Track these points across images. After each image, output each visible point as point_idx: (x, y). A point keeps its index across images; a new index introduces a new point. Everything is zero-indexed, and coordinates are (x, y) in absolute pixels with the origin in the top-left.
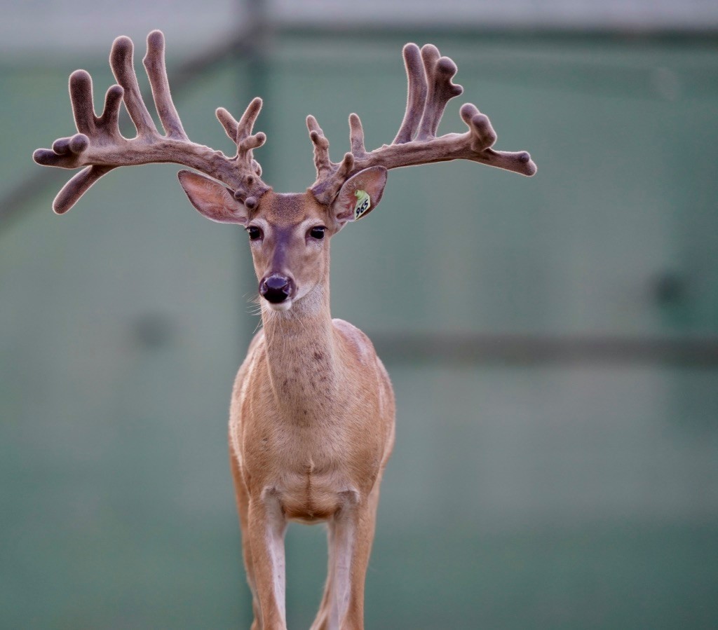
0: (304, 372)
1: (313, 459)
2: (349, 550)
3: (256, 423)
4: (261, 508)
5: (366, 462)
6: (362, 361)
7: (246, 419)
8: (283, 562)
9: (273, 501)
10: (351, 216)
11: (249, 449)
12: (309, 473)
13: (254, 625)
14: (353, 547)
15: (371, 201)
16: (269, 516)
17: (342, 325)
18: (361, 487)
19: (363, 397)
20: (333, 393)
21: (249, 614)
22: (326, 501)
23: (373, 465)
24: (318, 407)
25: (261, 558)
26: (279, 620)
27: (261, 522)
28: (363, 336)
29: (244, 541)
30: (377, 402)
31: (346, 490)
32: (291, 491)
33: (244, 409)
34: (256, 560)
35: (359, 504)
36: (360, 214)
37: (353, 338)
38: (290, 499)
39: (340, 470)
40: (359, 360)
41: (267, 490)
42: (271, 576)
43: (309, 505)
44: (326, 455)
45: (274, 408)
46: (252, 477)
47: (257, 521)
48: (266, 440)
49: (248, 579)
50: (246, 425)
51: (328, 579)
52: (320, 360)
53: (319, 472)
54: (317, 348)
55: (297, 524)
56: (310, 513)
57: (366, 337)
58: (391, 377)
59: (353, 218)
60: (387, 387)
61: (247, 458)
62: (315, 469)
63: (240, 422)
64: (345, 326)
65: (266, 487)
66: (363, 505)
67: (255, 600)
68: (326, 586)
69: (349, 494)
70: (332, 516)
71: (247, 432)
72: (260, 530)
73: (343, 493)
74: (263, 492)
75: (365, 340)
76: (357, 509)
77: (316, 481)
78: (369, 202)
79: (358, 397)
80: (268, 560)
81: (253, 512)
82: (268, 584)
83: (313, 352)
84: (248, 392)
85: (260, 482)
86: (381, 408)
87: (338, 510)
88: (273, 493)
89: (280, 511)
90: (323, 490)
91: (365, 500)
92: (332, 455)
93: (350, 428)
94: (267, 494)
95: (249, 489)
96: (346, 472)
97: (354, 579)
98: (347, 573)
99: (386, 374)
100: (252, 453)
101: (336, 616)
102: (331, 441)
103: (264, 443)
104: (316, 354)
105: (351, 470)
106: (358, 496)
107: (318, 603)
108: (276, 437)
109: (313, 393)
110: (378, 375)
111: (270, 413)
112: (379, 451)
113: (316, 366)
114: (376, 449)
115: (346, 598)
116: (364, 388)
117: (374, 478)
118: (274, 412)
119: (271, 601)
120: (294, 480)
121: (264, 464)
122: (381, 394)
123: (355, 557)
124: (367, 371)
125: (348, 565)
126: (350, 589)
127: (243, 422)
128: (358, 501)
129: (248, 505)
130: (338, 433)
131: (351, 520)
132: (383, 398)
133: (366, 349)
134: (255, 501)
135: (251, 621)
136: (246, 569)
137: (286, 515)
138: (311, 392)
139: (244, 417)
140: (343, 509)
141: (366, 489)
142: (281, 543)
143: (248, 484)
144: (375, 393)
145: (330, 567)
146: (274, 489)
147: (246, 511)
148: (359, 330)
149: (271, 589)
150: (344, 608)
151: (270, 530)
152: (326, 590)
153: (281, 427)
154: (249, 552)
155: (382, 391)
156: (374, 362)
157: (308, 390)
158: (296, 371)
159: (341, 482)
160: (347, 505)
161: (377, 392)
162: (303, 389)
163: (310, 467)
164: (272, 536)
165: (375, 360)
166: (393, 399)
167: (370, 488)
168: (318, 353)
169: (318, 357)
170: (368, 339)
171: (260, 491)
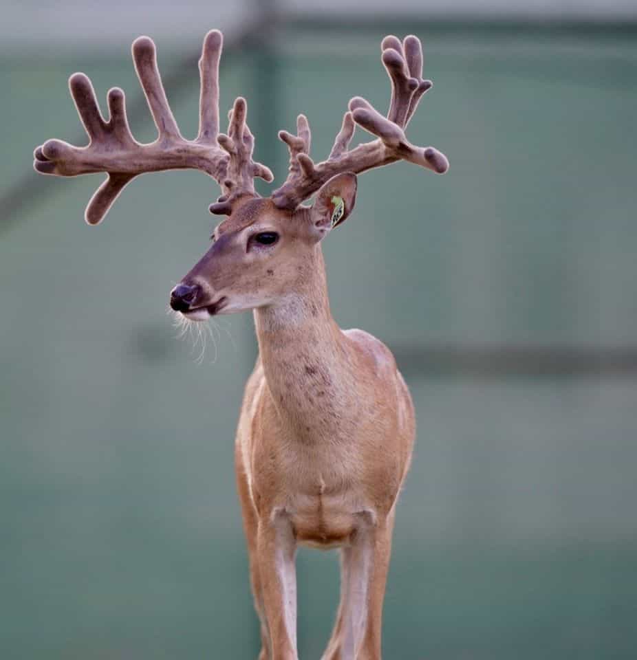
0: (298, 387)
1: (323, 478)
2: (366, 573)
3: (264, 440)
4: (270, 530)
5: (382, 481)
6: (379, 375)
7: (256, 435)
8: (294, 588)
9: (284, 523)
10: (328, 224)
11: (259, 468)
12: (320, 494)
13: (263, 654)
14: (370, 571)
15: (345, 208)
16: (280, 539)
17: (359, 335)
18: (378, 507)
19: (377, 413)
20: (337, 408)
21: (257, 642)
22: (340, 523)
23: (390, 484)
24: (321, 423)
25: (270, 584)
26: (289, 648)
27: (270, 544)
28: (382, 347)
29: (251, 565)
30: (395, 417)
31: (361, 510)
32: (302, 512)
33: (254, 425)
34: (265, 585)
35: (376, 525)
36: (336, 222)
37: (370, 350)
38: (301, 520)
39: (353, 489)
40: (375, 374)
41: (277, 511)
42: (282, 602)
43: (321, 527)
44: (337, 474)
45: (279, 424)
46: (261, 496)
47: (267, 544)
48: (273, 458)
49: (256, 606)
50: (255, 441)
51: (341, 604)
52: (313, 374)
53: (331, 492)
54: (307, 362)
55: (309, 548)
56: (323, 536)
57: (385, 348)
58: (411, 391)
59: (329, 226)
60: (407, 402)
61: (256, 477)
62: (326, 489)
63: (250, 438)
64: (363, 337)
65: (275, 509)
66: (381, 527)
67: (264, 627)
68: (339, 613)
69: (365, 515)
70: (348, 539)
71: (257, 450)
72: (270, 553)
73: (358, 514)
74: (273, 514)
75: (384, 352)
76: (374, 530)
77: (328, 502)
78: (343, 209)
79: (372, 412)
80: (279, 586)
81: (263, 534)
82: (278, 610)
83: (303, 366)
84: (258, 407)
85: (270, 502)
86: (401, 424)
87: (353, 533)
88: (283, 514)
89: (291, 532)
90: (336, 511)
91: (383, 521)
92: (343, 474)
93: (362, 445)
94: (277, 515)
95: (259, 510)
96: (359, 491)
97: (371, 604)
98: (364, 597)
99: (406, 389)
100: (260, 472)
101: (350, 645)
102: (342, 459)
103: (272, 461)
104: (307, 368)
105: (365, 490)
106: (375, 516)
107: (330, 631)
108: (283, 456)
109: (312, 408)
110: (398, 389)
111: (276, 430)
112: (399, 469)
113: (309, 381)
114: (394, 468)
115: (363, 624)
116: (379, 403)
117: (392, 498)
118: (279, 429)
119: (281, 628)
120: (305, 501)
121: (273, 483)
122: (400, 409)
123: (372, 581)
124: (385, 385)
125: (365, 590)
126: (366, 615)
127: (253, 439)
128: (374, 522)
129: (257, 526)
130: (348, 450)
131: (368, 543)
132: (403, 413)
133: (385, 361)
134: (265, 523)
135: (259, 651)
136: (254, 594)
137: (298, 537)
138: (310, 408)
139: (253, 433)
140: (359, 531)
141: (384, 510)
142: (292, 566)
143: (258, 505)
144: (392, 408)
145: (343, 591)
146: (284, 510)
147: (255, 533)
148: (378, 341)
149: (282, 615)
150: (360, 635)
151: (281, 553)
152: (338, 617)
153: (288, 444)
154: (257, 577)
155: (402, 406)
156: (394, 375)
157: (306, 406)
158: (289, 386)
159: (356, 502)
160: (363, 527)
161: (396, 407)
162: (300, 405)
163: (320, 487)
164: (283, 559)
165: (396, 374)
166: (413, 414)
167: (386, 510)
168: (309, 366)
169: (310, 371)
170: (388, 351)
171: (270, 512)
